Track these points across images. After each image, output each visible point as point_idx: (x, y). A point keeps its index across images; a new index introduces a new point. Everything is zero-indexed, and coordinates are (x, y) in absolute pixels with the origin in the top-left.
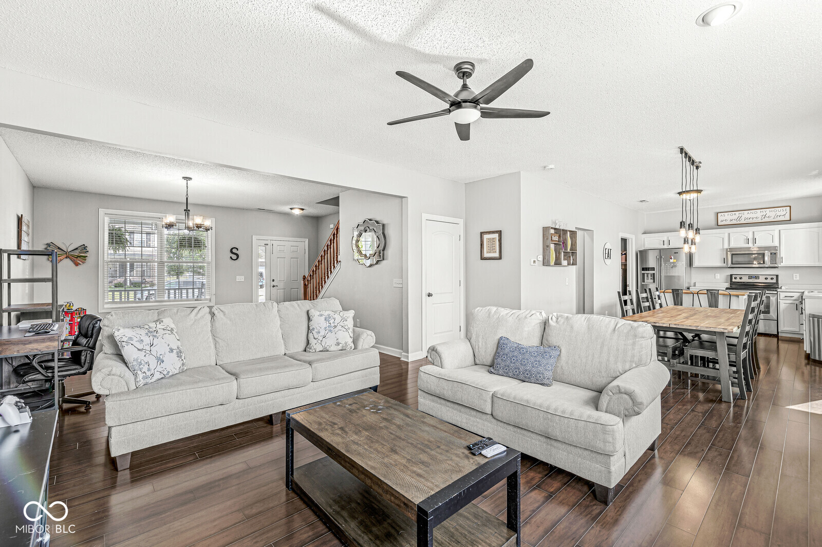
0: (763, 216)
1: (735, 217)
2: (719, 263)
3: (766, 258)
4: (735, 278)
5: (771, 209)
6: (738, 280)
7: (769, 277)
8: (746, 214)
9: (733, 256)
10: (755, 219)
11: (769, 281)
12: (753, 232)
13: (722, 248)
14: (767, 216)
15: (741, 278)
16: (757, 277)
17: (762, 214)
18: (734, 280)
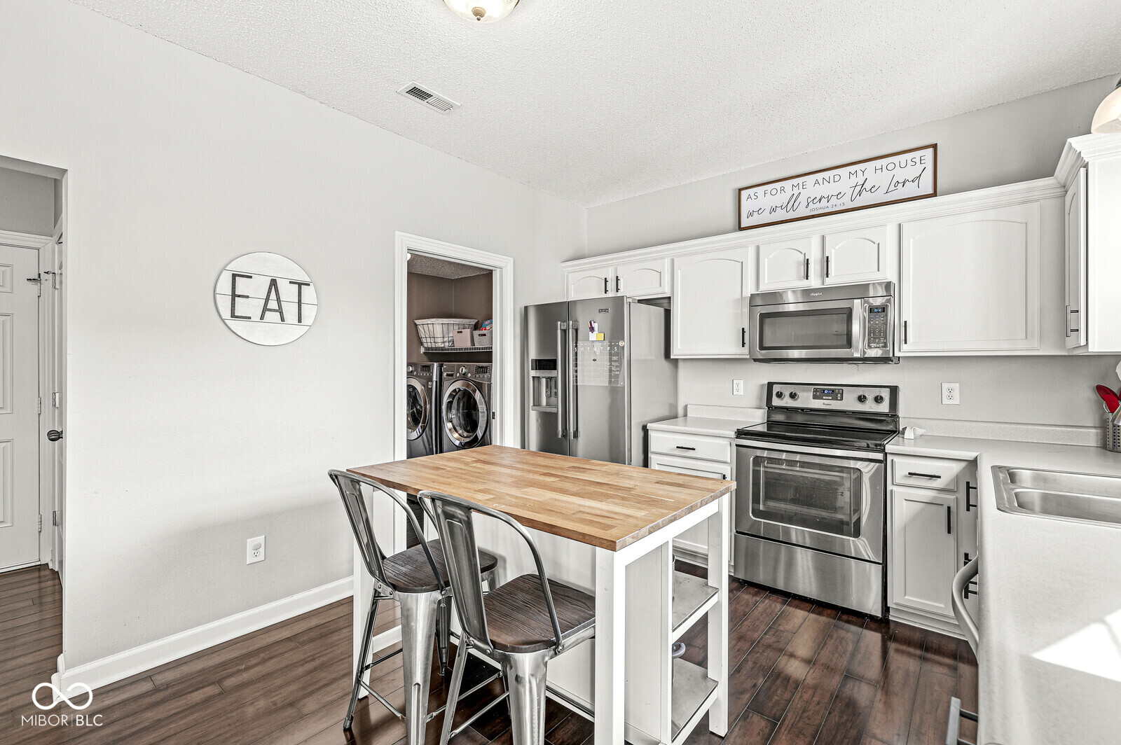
0: (858, 188)
1: (782, 199)
2: (731, 348)
3: (856, 328)
4: (780, 395)
5: (878, 163)
6: (787, 402)
7: (870, 394)
8: (811, 188)
9: (768, 321)
10: (834, 200)
11: (870, 406)
12: (823, 238)
13: (739, 296)
14: (868, 186)
15: (793, 396)
16: (834, 391)
17: (854, 180)
18: (776, 402)
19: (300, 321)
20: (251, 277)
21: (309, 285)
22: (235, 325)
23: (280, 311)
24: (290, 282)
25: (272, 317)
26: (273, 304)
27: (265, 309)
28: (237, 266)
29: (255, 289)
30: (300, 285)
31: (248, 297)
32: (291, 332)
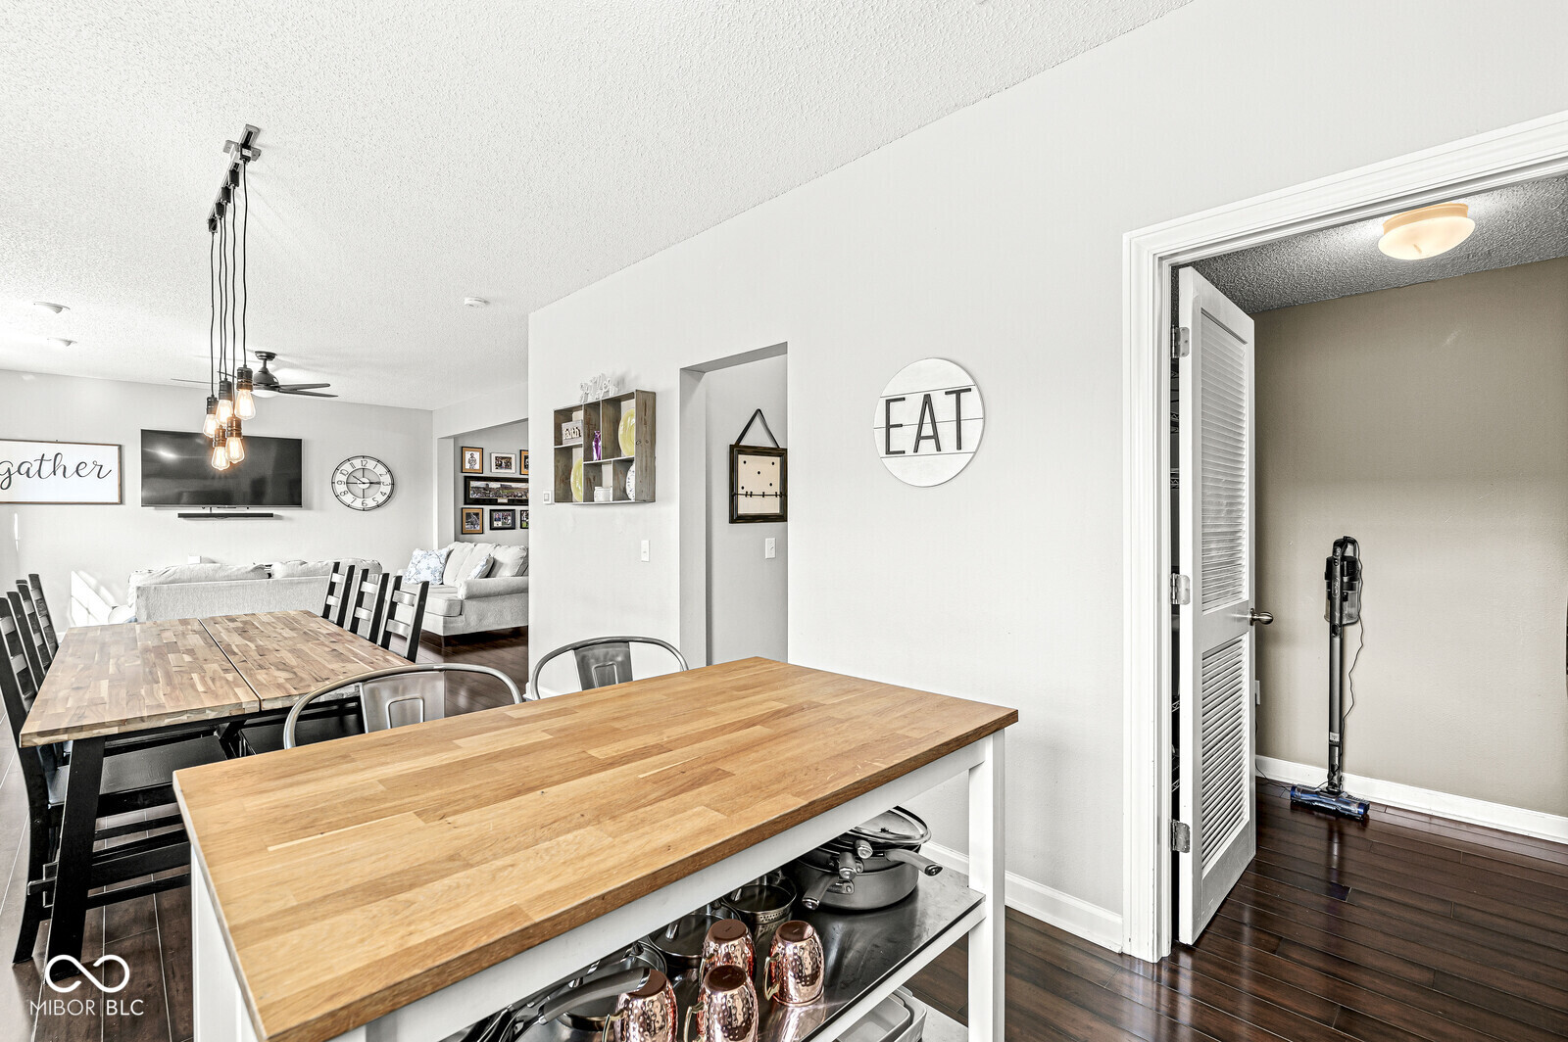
19: (959, 447)
20: (904, 399)
21: (970, 390)
22: (892, 462)
23: (935, 437)
24: (947, 393)
25: (927, 446)
26: (927, 430)
27: (919, 437)
28: (891, 391)
29: (907, 413)
30: (958, 393)
31: (901, 425)
32: (951, 462)
